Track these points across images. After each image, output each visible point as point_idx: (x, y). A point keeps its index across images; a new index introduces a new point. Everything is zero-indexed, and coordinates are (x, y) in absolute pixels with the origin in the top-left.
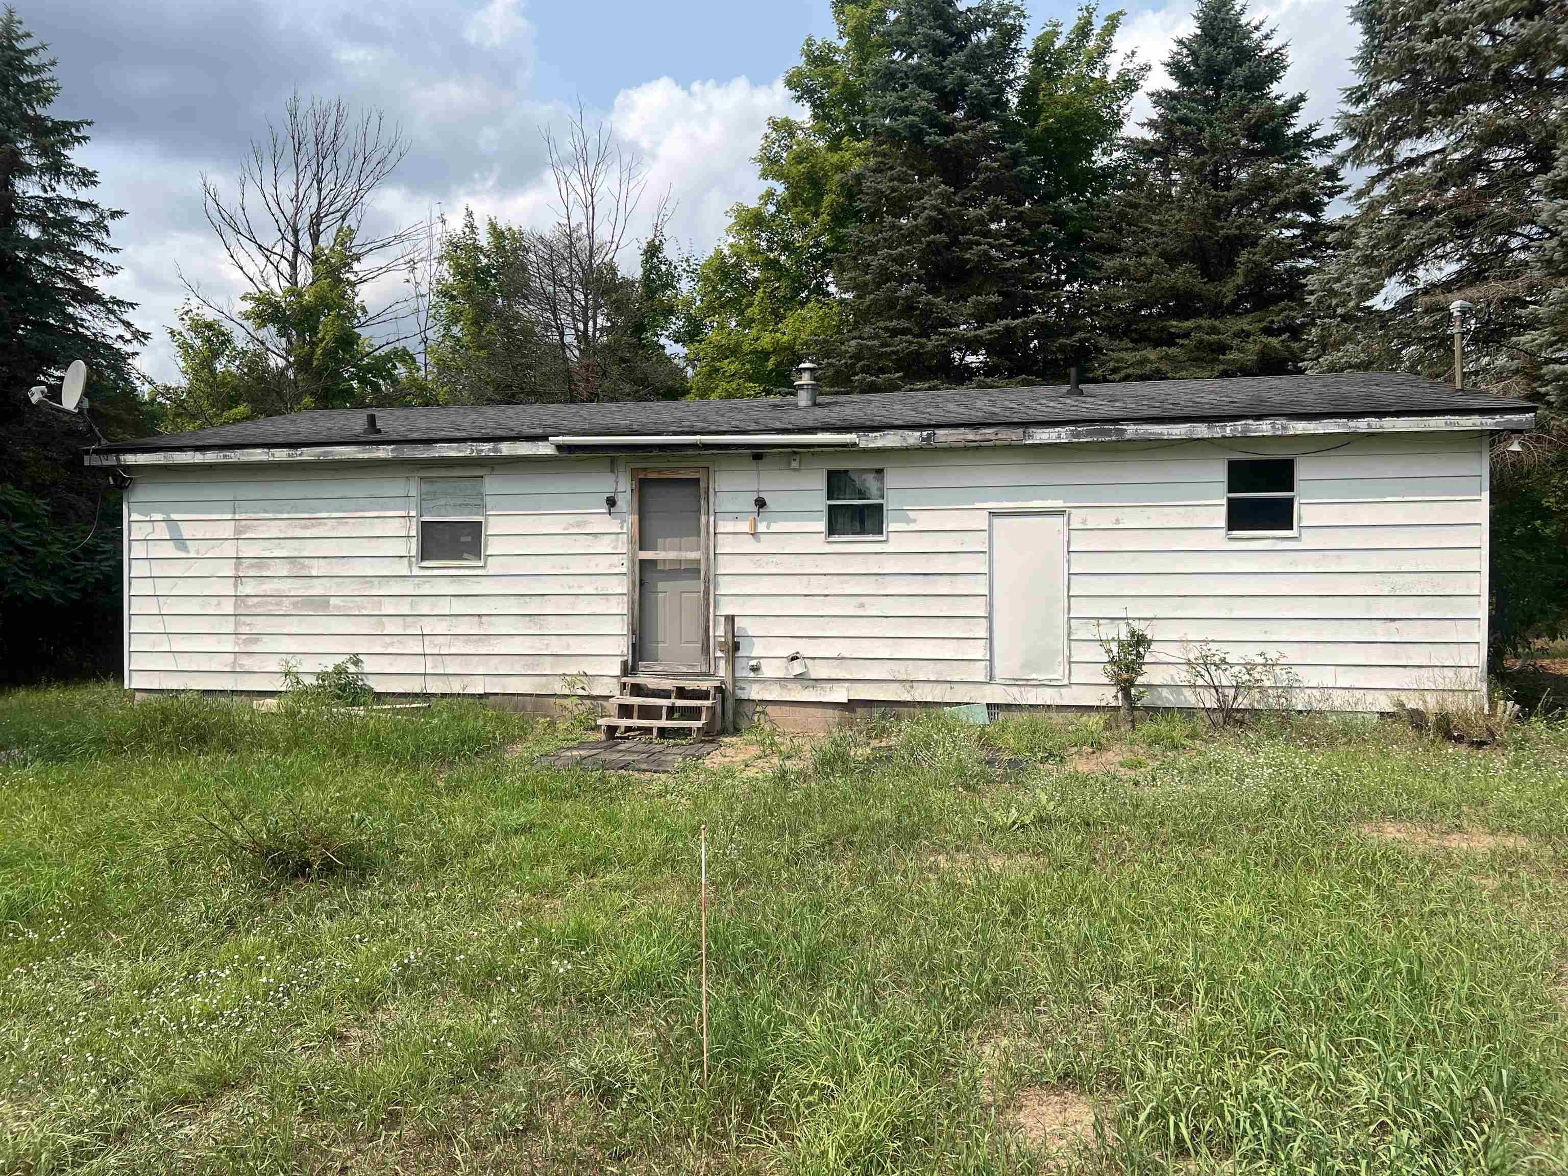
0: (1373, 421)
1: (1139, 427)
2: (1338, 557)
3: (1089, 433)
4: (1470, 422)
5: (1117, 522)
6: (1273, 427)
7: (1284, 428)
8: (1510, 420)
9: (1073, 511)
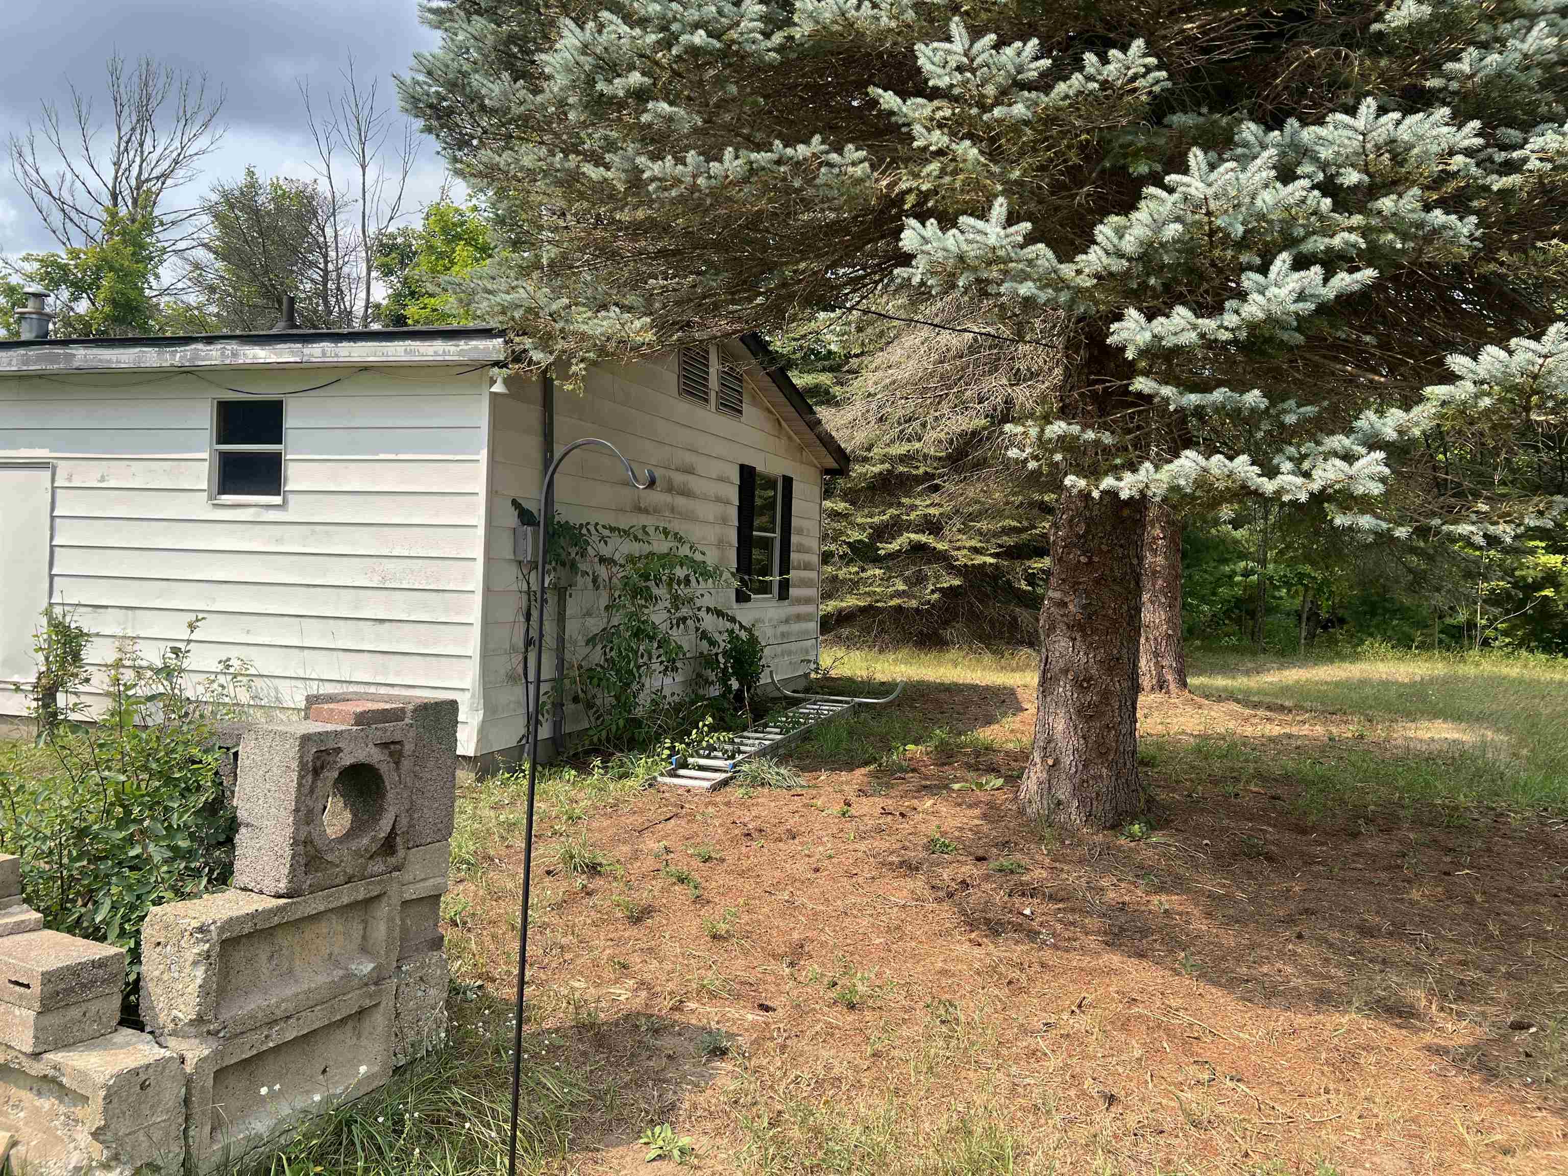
0: (327, 346)
1: (89, 351)
2: (327, 532)
3: (39, 359)
4: (431, 351)
5: (102, 479)
6: (223, 354)
7: (235, 355)
8: (476, 348)
9: (60, 463)
